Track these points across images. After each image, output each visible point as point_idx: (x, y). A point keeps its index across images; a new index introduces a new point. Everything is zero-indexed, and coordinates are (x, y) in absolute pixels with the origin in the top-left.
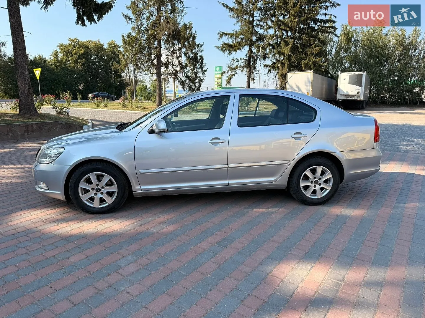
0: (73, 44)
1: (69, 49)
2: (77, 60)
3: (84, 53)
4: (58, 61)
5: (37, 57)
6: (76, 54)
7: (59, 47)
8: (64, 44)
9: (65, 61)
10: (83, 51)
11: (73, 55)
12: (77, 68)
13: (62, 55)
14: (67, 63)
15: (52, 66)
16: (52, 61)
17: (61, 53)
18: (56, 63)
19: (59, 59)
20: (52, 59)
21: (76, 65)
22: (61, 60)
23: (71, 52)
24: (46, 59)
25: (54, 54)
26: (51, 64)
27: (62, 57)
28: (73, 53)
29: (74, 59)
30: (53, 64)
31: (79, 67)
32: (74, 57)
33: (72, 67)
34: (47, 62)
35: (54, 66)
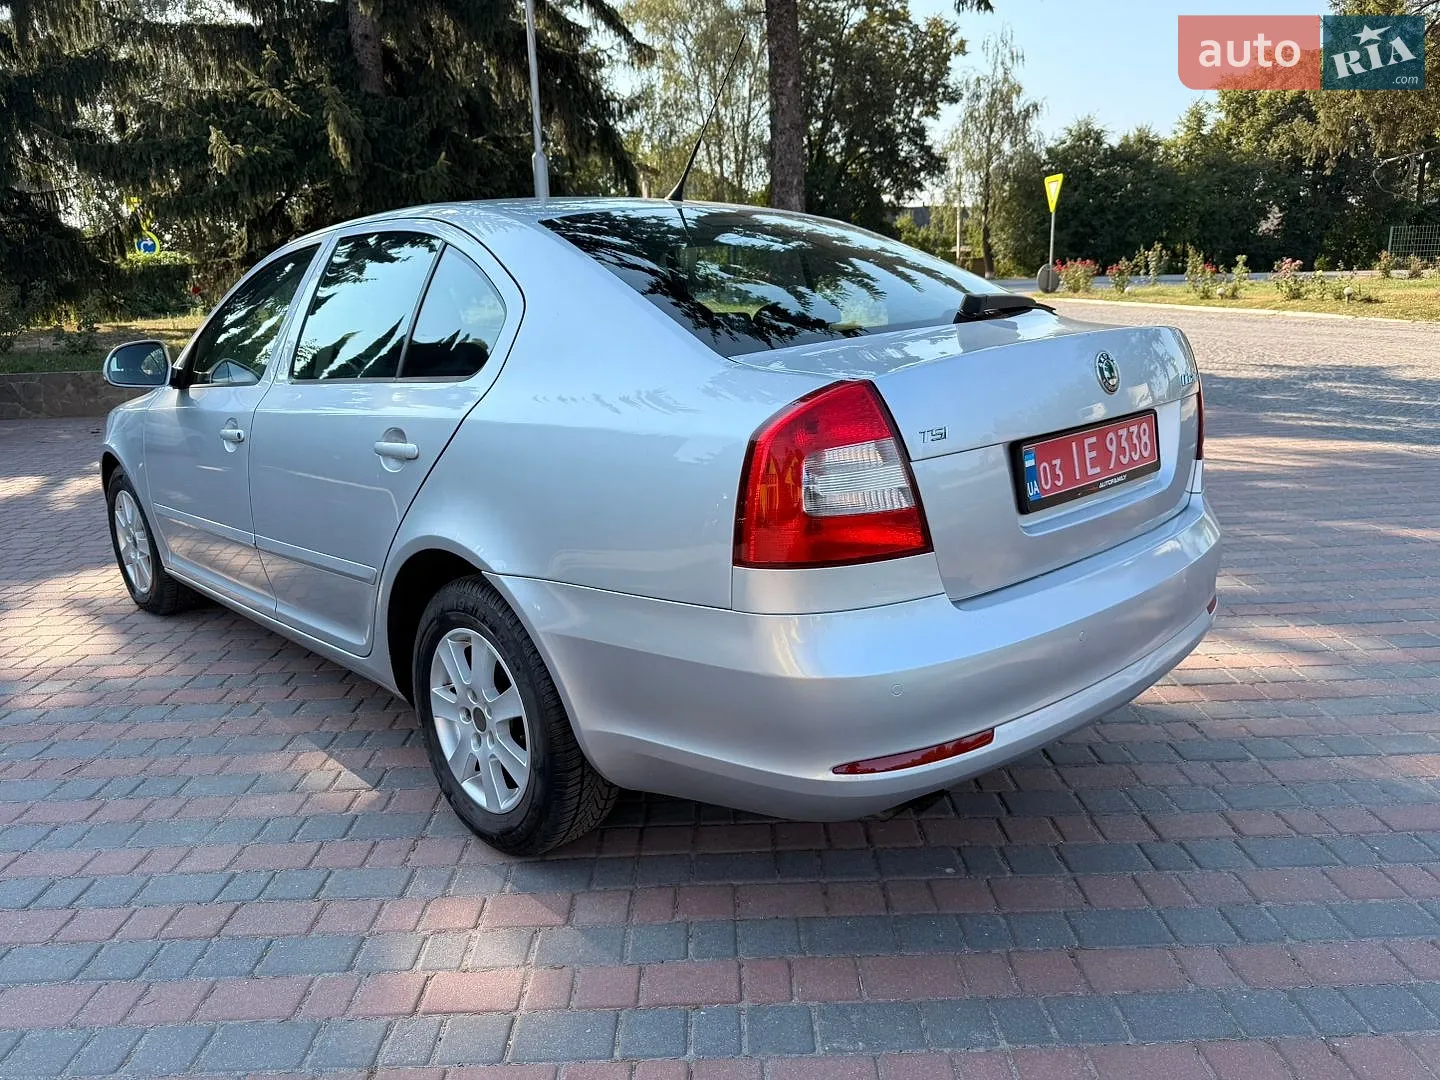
1: (1250, 91)
2: (1270, 126)
4: (1200, 138)
5: (1131, 135)
6: (1269, 104)
9: (1228, 134)
11: (1260, 110)
12: (1262, 157)
13: (1222, 115)
14: (1234, 142)
15: (1175, 160)
16: (1179, 142)
17: (1218, 109)
18: (1190, 146)
19: (1204, 132)
20: (1181, 134)
21: (1261, 146)
22: (1214, 135)
23: (1254, 100)
24: (1161, 137)
25: (1192, 114)
26: (1173, 152)
27: (1220, 124)
28: (1260, 101)
29: (1262, 123)
30: (1178, 152)
31: (1270, 153)
32: (1263, 116)
33: (1247, 154)
34: (1161, 149)
35: (1182, 158)
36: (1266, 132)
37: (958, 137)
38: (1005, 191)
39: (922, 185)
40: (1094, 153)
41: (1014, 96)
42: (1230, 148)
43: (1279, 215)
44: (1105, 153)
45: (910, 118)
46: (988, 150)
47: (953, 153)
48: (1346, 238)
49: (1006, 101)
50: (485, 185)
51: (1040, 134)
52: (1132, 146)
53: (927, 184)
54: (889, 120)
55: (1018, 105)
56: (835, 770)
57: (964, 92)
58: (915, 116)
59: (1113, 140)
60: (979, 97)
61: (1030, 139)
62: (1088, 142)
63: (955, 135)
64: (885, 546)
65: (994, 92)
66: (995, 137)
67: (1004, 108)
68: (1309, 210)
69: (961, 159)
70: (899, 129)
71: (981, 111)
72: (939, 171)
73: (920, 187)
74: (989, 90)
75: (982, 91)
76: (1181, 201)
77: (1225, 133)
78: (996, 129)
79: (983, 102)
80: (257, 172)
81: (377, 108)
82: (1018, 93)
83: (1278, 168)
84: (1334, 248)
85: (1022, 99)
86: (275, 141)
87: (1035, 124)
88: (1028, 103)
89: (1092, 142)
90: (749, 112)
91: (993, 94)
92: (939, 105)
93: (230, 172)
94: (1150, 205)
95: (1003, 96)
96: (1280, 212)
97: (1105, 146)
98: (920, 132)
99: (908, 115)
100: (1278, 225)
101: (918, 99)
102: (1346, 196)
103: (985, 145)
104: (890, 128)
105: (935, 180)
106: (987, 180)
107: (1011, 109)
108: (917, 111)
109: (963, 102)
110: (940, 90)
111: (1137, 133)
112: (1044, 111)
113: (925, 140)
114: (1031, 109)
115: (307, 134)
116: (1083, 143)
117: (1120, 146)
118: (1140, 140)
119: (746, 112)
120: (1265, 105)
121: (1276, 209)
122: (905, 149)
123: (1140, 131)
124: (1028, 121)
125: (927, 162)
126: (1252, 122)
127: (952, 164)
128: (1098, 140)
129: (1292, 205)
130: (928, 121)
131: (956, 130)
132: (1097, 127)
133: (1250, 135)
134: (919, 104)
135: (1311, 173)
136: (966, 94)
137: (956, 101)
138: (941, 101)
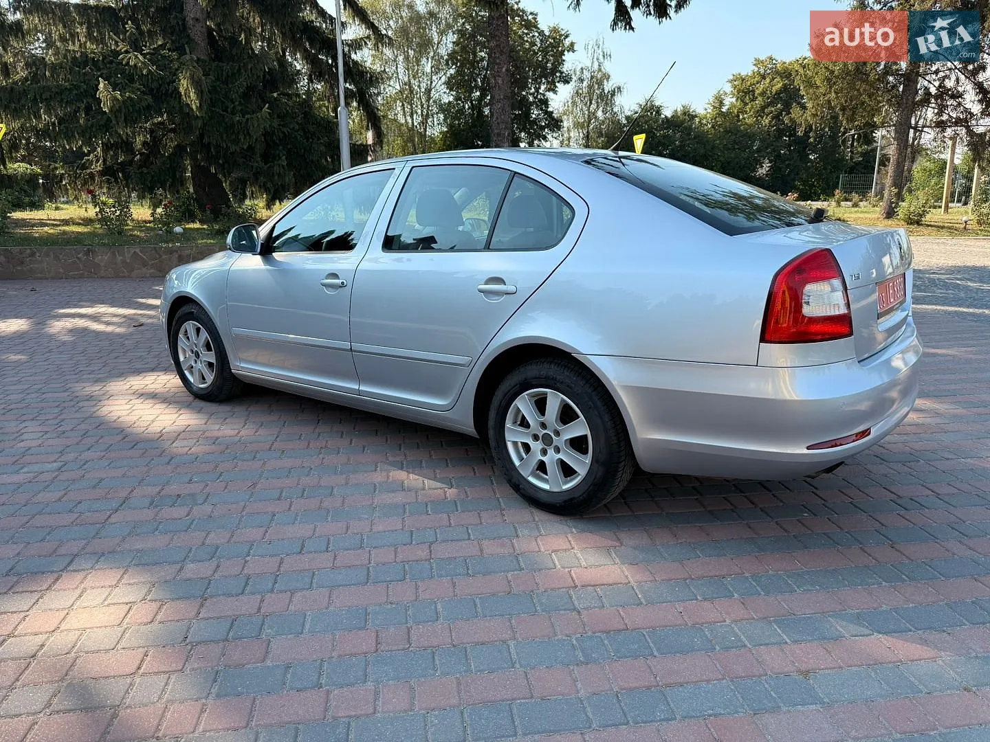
0: (762, 71)
1: (751, 85)
2: (763, 108)
3: (785, 88)
4: (721, 114)
5: (679, 110)
6: (763, 94)
7: (731, 81)
8: (743, 74)
9: (738, 112)
10: (780, 85)
11: (757, 98)
12: (758, 127)
13: (734, 100)
14: (741, 117)
15: (706, 127)
16: (708, 115)
17: (731, 96)
18: (715, 118)
19: (724, 110)
20: (709, 111)
21: (758, 120)
22: (729, 112)
23: (753, 91)
24: (697, 112)
25: (716, 98)
26: (704, 122)
27: (732, 105)
28: (757, 92)
29: (758, 106)
30: (708, 122)
31: (764, 125)
32: (759, 101)
33: (750, 126)
34: (697, 120)
35: (710, 126)
36: (761, 112)
37: (568, 106)
38: (599, 144)
39: (546, 137)
40: (657, 121)
41: (605, 81)
42: (739, 121)
43: (769, 165)
44: (663, 121)
45: (538, 92)
46: (589, 116)
47: (565, 117)
48: (808, 181)
49: (600, 83)
50: (283, 126)
51: (622, 107)
52: (679, 117)
53: (549, 137)
54: (524, 93)
55: (608, 87)
56: (808, 448)
57: (573, 77)
58: (541, 91)
59: (667, 113)
60: (582, 80)
61: (615, 110)
62: (652, 113)
63: (566, 105)
64: (829, 334)
65: (592, 77)
66: (594, 106)
67: (599, 88)
68: (787, 163)
69: (571, 120)
70: (531, 99)
71: (584, 90)
72: (557, 128)
73: (545, 138)
74: (589, 76)
75: (585, 76)
76: (710, 154)
77: (736, 111)
78: (593, 102)
79: (585, 83)
80: (129, 110)
81: (207, 70)
82: (608, 79)
83: (769, 135)
84: (801, 187)
85: (611, 83)
86: (138, 89)
87: (618, 99)
88: (614, 86)
89: (654, 113)
90: (431, 82)
91: (591, 79)
92: (557, 84)
93: (111, 111)
94: (691, 155)
95: (599, 80)
96: (770, 162)
97: (663, 116)
98: (545, 102)
99: (537, 90)
100: (768, 171)
101: (544, 80)
102: (809, 154)
103: (587, 112)
104: (525, 98)
105: (554, 135)
106: (588, 136)
107: (603, 89)
108: (543, 87)
109: (573, 84)
110: (558, 74)
111: (682, 108)
112: (625, 91)
113: (548, 107)
114: (616, 89)
115: (160, 86)
116: (649, 114)
117: (672, 117)
118: (685, 114)
119: (429, 83)
120: (760, 94)
121: (767, 161)
122: (535, 113)
123: (684, 107)
124: (615, 98)
125: (549, 122)
126: (752, 105)
127: (565, 124)
128: (658, 112)
129: (777, 159)
130: (550, 95)
131: (568, 102)
132: (657, 103)
133: (752, 113)
134: (544, 83)
135: (787, 139)
136: (574, 78)
137: (568, 83)
138: (558, 82)
